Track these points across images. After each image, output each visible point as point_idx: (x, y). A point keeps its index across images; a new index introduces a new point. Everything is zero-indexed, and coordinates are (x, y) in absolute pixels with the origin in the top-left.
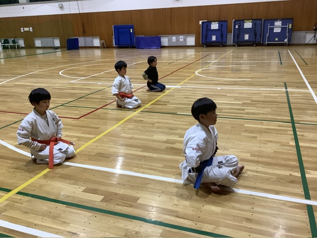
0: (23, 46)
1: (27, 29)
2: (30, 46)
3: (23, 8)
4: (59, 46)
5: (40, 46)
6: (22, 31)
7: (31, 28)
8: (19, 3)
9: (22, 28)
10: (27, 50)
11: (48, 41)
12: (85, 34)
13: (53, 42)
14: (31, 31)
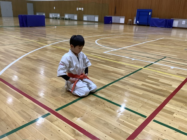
1: (80, 9)
2: (80, 19)
4: (98, 21)
5: (86, 20)
6: (77, 10)
7: (83, 8)
9: (77, 8)
10: (78, 21)
11: (91, 17)
12: (115, 14)
13: (94, 18)
14: (83, 10)
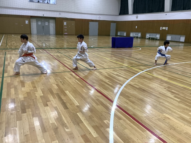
0: (159, 39)
1: (164, 28)
2: (163, 39)
3: (166, 15)
4: (184, 41)
5: (170, 40)
6: (161, 29)
7: (167, 28)
8: (164, 11)
9: (161, 27)
10: (161, 41)
11: (176, 37)
13: (180, 39)
14: (167, 29)
